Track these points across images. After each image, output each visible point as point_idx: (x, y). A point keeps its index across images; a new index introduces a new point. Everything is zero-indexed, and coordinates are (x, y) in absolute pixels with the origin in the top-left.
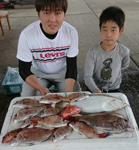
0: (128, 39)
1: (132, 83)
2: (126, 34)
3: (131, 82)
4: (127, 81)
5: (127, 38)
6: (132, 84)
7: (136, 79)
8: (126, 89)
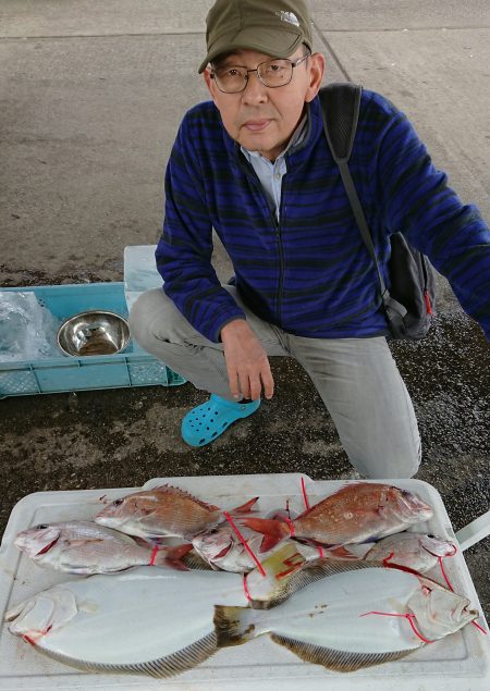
0: (446, 159)
1: (457, 357)
2: (440, 138)
3: (451, 353)
4: (435, 349)
5: (445, 153)
6: (455, 364)
7: (470, 341)
8: (432, 387)
